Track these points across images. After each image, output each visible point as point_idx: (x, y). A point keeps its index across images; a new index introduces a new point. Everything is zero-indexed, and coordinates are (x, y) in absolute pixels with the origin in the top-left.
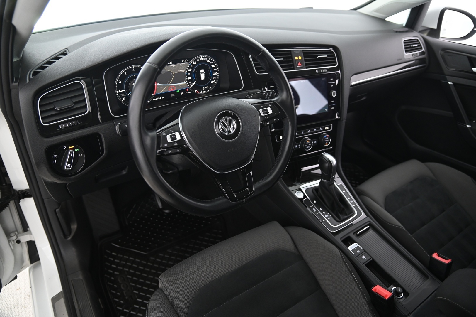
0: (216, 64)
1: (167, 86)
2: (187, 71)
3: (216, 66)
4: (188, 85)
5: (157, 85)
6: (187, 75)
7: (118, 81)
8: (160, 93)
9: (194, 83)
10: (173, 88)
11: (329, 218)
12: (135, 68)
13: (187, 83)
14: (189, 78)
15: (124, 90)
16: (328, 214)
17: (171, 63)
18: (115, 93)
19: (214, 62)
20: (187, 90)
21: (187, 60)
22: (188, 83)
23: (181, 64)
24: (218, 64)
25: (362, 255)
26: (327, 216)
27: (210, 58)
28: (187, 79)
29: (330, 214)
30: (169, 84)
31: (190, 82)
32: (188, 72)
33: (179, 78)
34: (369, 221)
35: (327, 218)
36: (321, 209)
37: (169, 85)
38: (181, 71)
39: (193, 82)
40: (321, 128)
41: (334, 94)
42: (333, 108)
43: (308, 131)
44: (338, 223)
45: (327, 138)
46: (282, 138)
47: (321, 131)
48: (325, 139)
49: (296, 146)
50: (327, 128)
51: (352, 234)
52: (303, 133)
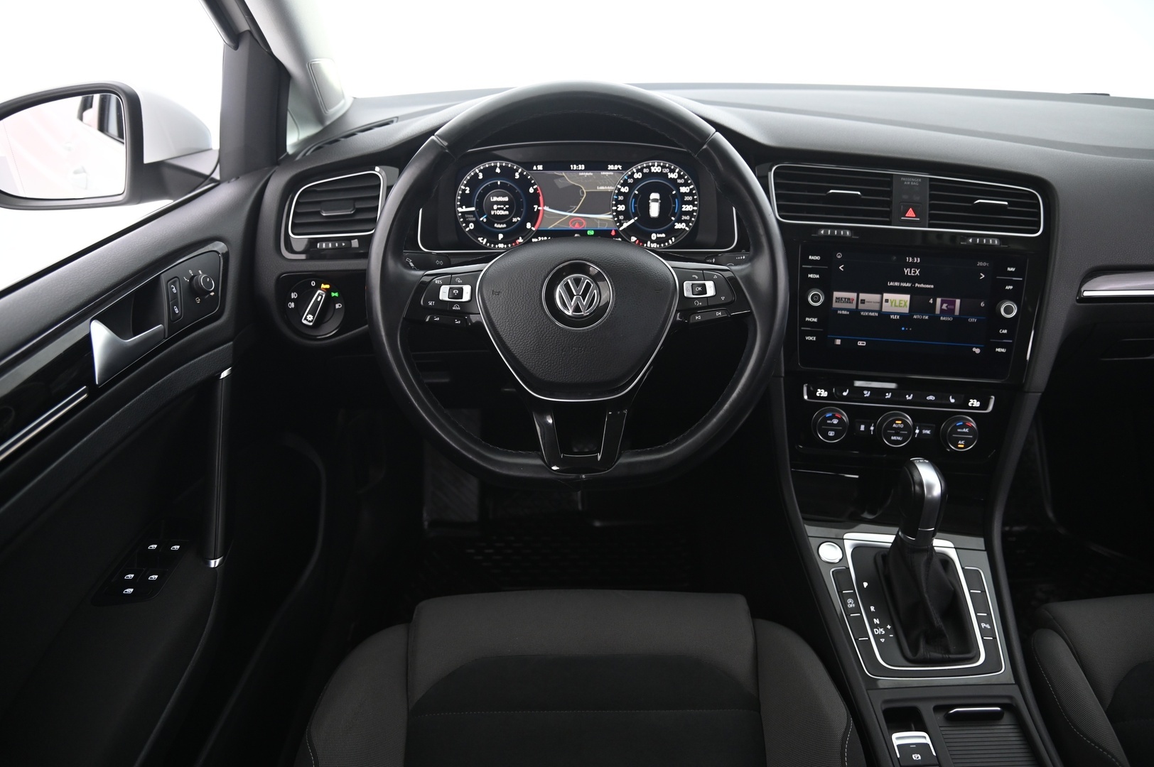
0: (692, 187)
1: (566, 216)
2: (616, 191)
3: (691, 190)
4: (616, 222)
5: (544, 210)
6: (616, 200)
7: (464, 188)
8: (550, 227)
9: (632, 221)
10: (580, 224)
11: (883, 640)
12: (501, 167)
13: (614, 217)
14: (621, 208)
15: (473, 209)
16: (886, 629)
17: (582, 167)
18: (455, 212)
19: (686, 180)
20: (613, 233)
21: (620, 167)
22: (616, 219)
23: (603, 173)
24: (698, 186)
26: (881, 631)
27: (677, 170)
28: (614, 208)
29: (894, 629)
30: (571, 212)
31: (621, 217)
32: (620, 193)
33: (597, 202)
34: (1010, 697)
35: (877, 637)
36: (872, 609)
37: (572, 214)
38: (602, 188)
39: (627, 218)
40: (952, 398)
41: (1008, 310)
42: (1003, 350)
43: (907, 396)
44: (906, 663)
45: (964, 430)
46: (824, 394)
47: (952, 406)
48: (959, 430)
49: (862, 428)
50: (976, 403)
51: (932, 705)
52: (889, 396)
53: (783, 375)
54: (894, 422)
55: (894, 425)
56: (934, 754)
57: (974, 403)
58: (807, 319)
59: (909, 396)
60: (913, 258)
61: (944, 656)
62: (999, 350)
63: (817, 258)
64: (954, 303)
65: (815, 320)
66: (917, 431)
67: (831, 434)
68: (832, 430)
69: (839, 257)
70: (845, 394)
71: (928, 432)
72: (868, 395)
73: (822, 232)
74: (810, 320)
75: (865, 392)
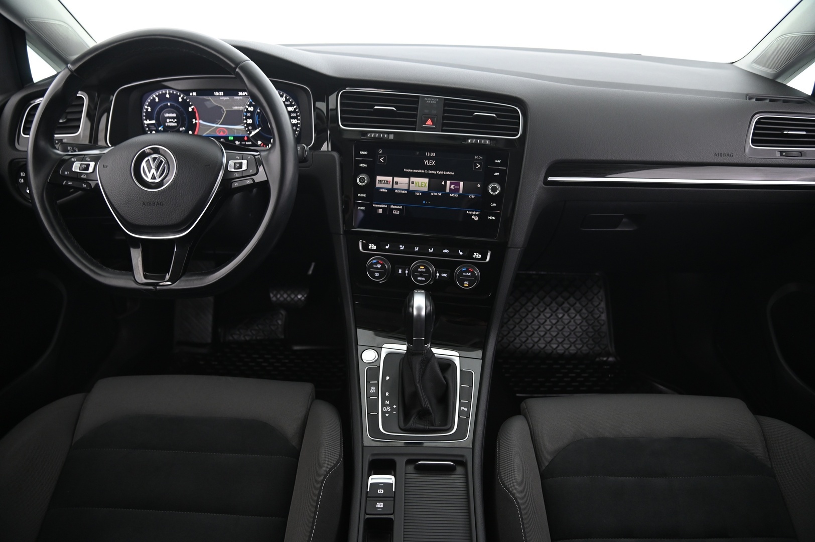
0: (295, 107)
1: (213, 127)
2: (245, 110)
3: (295, 109)
4: (247, 131)
5: (199, 123)
6: (246, 116)
7: (147, 108)
8: (205, 134)
9: (258, 130)
10: (224, 132)
12: (169, 94)
13: (245, 127)
14: (250, 121)
15: (154, 122)
16: (392, 408)
17: (222, 93)
18: (143, 124)
19: (291, 103)
20: (246, 138)
21: (246, 93)
22: (247, 129)
23: (236, 98)
24: (299, 106)
25: (380, 501)
26: (388, 409)
27: (285, 95)
28: (245, 121)
29: (398, 408)
30: (217, 124)
31: (250, 128)
32: (248, 111)
33: (234, 118)
34: (463, 456)
35: (383, 413)
37: (218, 126)
38: (236, 108)
39: (254, 129)
40: (461, 252)
41: (494, 189)
42: (493, 218)
43: (429, 250)
44: (400, 431)
45: (468, 274)
46: (374, 247)
47: (460, 257)
48: (464, 274)
49: (400, 271)
50: (479, 256)
51: (405, 459)
52: (417, 250)
53: (342, 233)
54: (419, 267)
55: (419, 270)
56: (394, 490)
57: (477, 255)
58: (359, 195)
59: (431, 250)
60: (430, 153)
61: (430, 427)
62: (490, 218)
63: (366, 153)
64: (459, 185)
65: (365, 195)
66: (438, 275)
67: (377, 275)
68: (377, 272)
69: (380, 152)
70: (387, 247)
71: (445, 275)
72: (403, 248)
73: (369, 135)
74: (361, 195)
75: (401, 246)
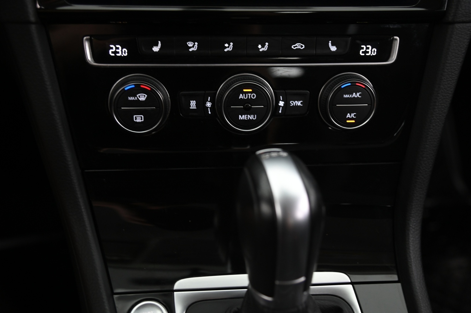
40: (332, 45)
43: (260, 46)
45: (354, 95)
46: (122, 52)
47: (333, 57)
48: (346, 96)
49: (193, 104)
50: (372, 51)
52: (230, 49)
53: (32, 18)
55: (241, 96)
57: (368, 50)
59: (263, 46)
66: (281, 104)
67: (139, 119)
68: (138, 113)
70: (156, 49)
71: (299, 103)
72: (195, 49)
75: (190, 44)
